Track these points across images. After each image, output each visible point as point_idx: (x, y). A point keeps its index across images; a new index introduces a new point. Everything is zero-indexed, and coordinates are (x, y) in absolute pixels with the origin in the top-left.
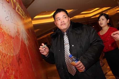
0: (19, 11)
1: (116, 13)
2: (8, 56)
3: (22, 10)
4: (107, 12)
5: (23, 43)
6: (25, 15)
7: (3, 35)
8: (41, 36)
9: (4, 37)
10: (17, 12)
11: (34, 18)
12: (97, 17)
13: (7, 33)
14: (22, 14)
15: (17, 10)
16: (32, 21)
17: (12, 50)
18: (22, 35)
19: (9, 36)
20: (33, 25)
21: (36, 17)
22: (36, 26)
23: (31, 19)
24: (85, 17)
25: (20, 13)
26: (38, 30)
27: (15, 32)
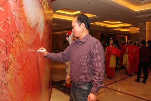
0: (44, 5)
1: (136, 32)
2: (25, 43)
3: (47, 4)
4: (129, 28)
5: (38, 35)
6: (48, 9)
7: (26, 26)
8: (57, 31)
9: (26, 28)
10: (42, 7)
11: (57, 11)
12: (117, 30)
13: (29, 25)
14: (46, 8)
15: (43, 4)
16: (53, 14)
17: (28, 40)
18: (39, 28)
19: (30, 27)
20: (53, 18)
21: (58, 11)
22: (55, 20)
23: (52, 12)
24: (106, 26)
25: (44, 7)
26: (55, 24)
27: (35, 24)
